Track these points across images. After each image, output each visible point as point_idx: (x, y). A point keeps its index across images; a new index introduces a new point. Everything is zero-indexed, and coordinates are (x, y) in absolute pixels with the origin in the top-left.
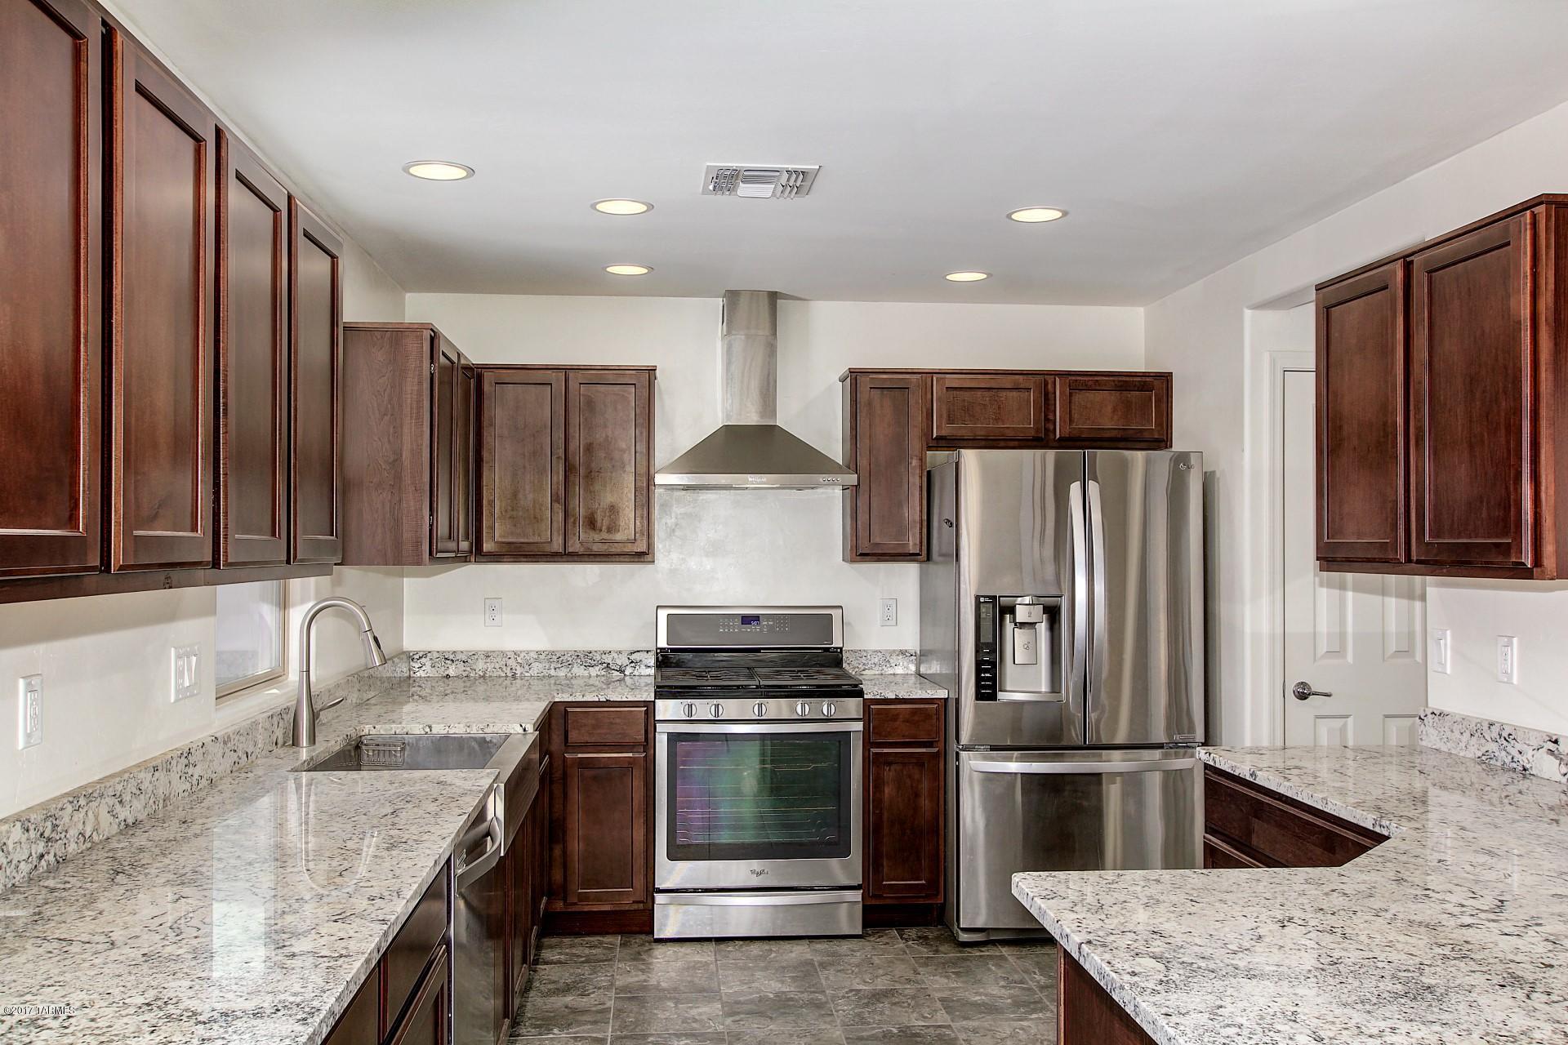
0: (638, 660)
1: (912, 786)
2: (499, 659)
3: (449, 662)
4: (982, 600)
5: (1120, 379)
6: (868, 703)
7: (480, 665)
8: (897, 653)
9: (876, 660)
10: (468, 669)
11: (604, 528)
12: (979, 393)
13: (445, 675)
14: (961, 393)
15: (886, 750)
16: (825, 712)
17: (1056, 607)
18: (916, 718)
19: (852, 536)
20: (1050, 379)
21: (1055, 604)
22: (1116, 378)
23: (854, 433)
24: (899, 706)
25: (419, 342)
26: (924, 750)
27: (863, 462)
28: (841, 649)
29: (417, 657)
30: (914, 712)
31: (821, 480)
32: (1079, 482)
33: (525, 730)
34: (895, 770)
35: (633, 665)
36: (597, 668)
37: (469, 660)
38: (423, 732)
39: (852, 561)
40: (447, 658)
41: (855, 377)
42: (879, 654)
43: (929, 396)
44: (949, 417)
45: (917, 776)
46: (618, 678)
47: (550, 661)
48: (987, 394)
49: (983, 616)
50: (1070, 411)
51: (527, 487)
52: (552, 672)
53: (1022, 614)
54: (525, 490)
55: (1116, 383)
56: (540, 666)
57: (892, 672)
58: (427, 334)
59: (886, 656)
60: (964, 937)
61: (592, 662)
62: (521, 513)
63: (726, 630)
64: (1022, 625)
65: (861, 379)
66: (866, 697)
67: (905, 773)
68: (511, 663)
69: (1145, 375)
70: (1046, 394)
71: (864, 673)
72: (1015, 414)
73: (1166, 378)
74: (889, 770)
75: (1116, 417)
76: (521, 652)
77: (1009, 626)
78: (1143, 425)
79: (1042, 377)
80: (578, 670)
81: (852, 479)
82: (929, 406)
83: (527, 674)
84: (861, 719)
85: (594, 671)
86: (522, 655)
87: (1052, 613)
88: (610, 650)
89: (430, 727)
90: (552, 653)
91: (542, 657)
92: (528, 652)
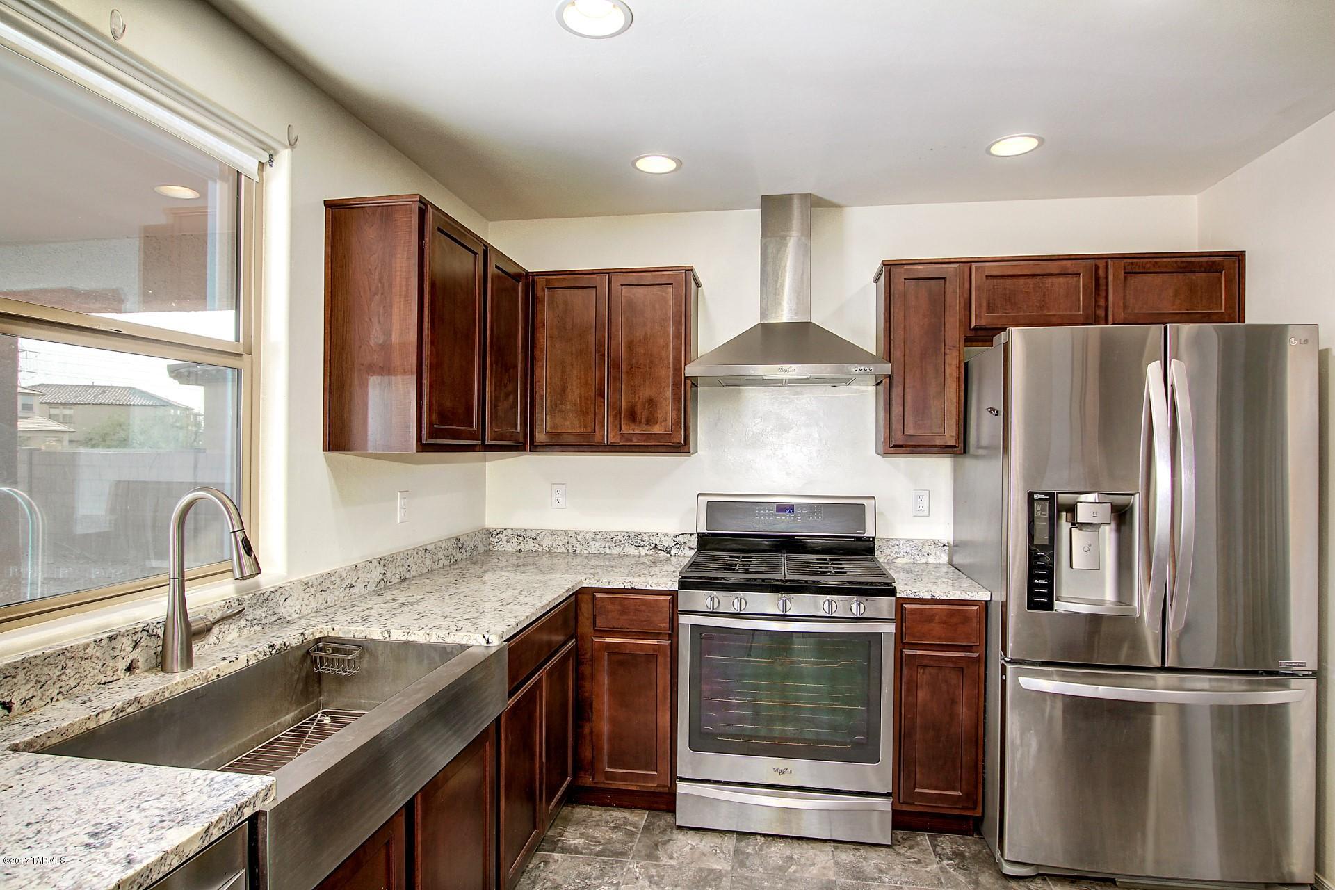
0: (683, 542)
1: (948, 692)
2: (562, 538)
3: (521, 538)
4: (1036, 496)
5: (1184, 259)
6: (900, 603)
7: (547, 542)
8: (930, 543)
9: (908, 549)
10: (537, 545)
11: (643, 420)
12: (1022, 281)
13: (518, 549)
14: (1002, 281)
15: (919, 653)
16: (854, 611)
17: (1127, 506)
18: (954, 620)
19: (885, 428)
20: (1101, 264)
21: (1126, 502)
22: (1178, 259)
23: (888, 325)
24: (935, 607)
25: (409, 216)
26: (962, 654)
27: (897, 354)
28: (874, 538)
29: (495, 533)
30: (952, 614)
31: (853, 369)
32: (1159, 362)
33: (488, 642)
34: (930, 674)
35: (678, 546)
36: (646, 548)
37: (538, 538)
38: (382, 638)
39: (885, 454)
40: (520, 535)
41: (889, 268)
42: (911, 543)
43: (967, 285)
44: (989, 306)
45: (954, 682)
46: (664, 558)
47: (605, 541)
48: (1030, 281)
49: (1037, 514)
50: (1125, 296)
51: (574, 383)
52: (608, 551)
53: (1083, 515)
54: (572, 386)
55: (1179, 264)
56: (597, 544)
57: (924, 562)
58: (415, 207)
59: (919, 547)
60: (1008, 869)
61: (642, 543)
62: (568, 407)
63: (762, 518)
64: (1082, 526)
65: (895, 270)
66: (898, 595)
67: (940, 677)
68: (573, 541)
69: (1212, 254)
70: (1097, 279)
71: (896, 561)
72: (1062, 301)
73: (1238, 259)
74: (923, 673)
75: (1178, 302)
76: (580, 532)
77: (1065, 526)
78: (1210, 309)
79: (1093, 262)
80: (631, 550)
81: (886, 368)
82: (966, 295)
83: (585, 552)
84: (893, 619)
85: (643, 551)
86: (581, 535)
87: (1122, 515)
88: (657, 532)
89: (389, 632)
90: (607, 533)
91: (598, 537)
92: (586, 532)
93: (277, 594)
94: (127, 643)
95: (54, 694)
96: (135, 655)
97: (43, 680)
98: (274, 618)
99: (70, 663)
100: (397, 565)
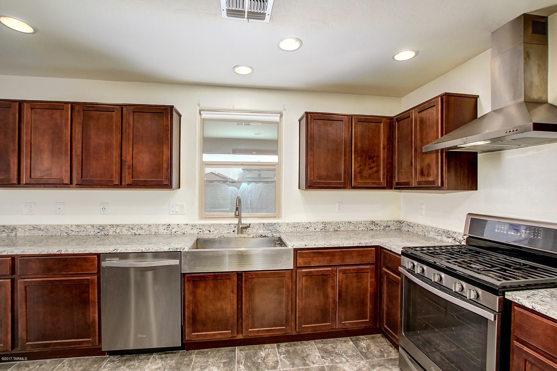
2: (421, 228)
3: (408, 226)
7: (416, 229)
10: (413, 230)
13: (408, 230)
35: (464, 241)
36: (451, 239)
37: (413, 226)
52: (436, 237)
56: (433, 233)
61: (449, 236)
63: (499, 231)
68: (424, 230)
80: (445, 239)
83: (428, 236)
86: (427, 228)
88: (456, 231)
90: (436, 229)
91: (433, 230)
92: (429, 227)
93: (277, 224)
94: (233, 226)
95: (218, 232)
96: (235, 229)
97: (216, 228)
98: (276, 230)
99: (221, 227)
100: (332, 225)
